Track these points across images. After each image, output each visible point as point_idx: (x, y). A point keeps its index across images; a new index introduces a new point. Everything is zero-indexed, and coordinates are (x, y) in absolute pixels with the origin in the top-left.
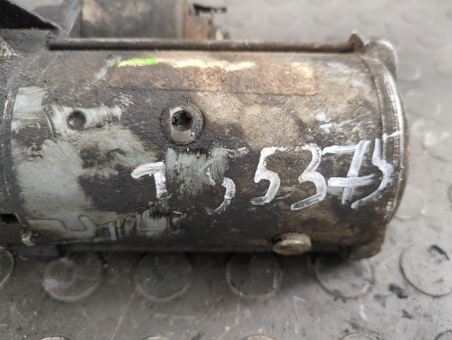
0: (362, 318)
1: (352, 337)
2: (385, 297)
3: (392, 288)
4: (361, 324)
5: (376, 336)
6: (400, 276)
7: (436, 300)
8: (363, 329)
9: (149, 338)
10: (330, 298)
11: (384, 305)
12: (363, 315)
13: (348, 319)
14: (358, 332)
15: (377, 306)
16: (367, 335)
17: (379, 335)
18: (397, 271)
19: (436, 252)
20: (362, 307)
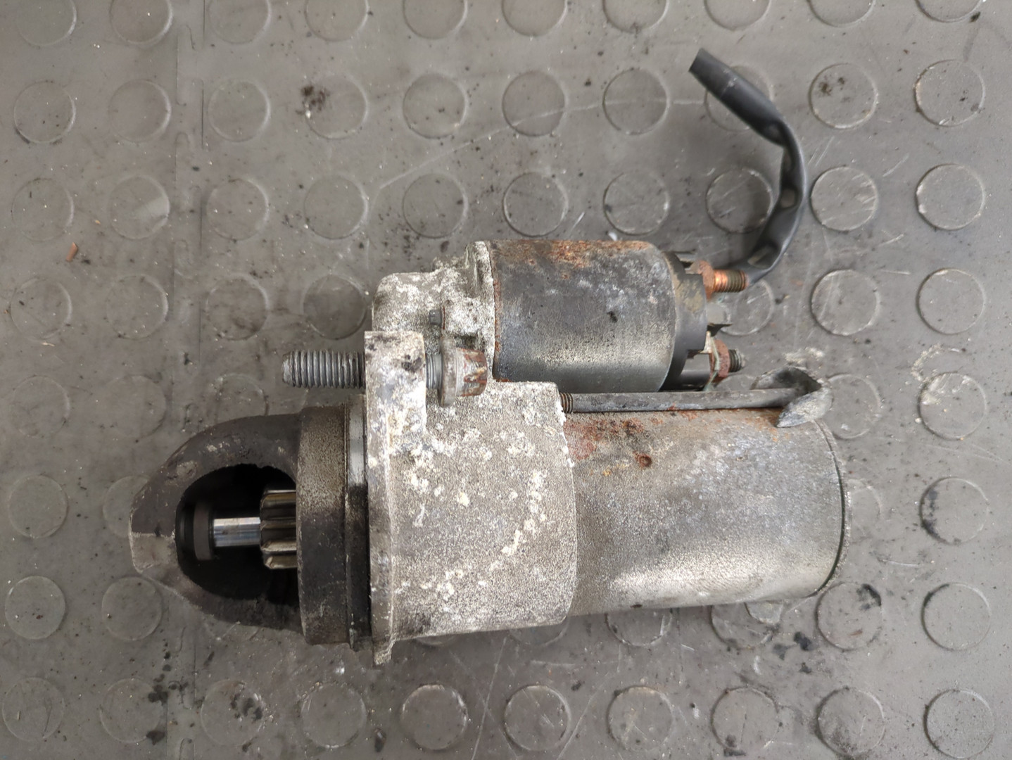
0: (753, 671)
1: (738, 692)
2: (787, 648)
3: (798, 637)
4: (752, 677)
5: (764, 690)
6: (813, 623)
7: (845, 654)
8: (752, 683)
9: (529, 687)
10: (724, 647)
11: (782, 657)
12: (756, 668)
13: (739, 670)
14: (747, 687)
15: (775, 658)
16: (755, 690)
17: (768, 689)
18: (810, 617)
19: (868, 595)
20: (757, 658)
